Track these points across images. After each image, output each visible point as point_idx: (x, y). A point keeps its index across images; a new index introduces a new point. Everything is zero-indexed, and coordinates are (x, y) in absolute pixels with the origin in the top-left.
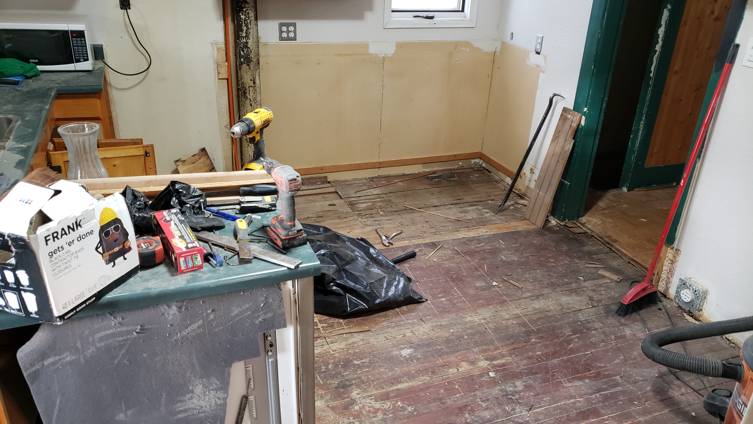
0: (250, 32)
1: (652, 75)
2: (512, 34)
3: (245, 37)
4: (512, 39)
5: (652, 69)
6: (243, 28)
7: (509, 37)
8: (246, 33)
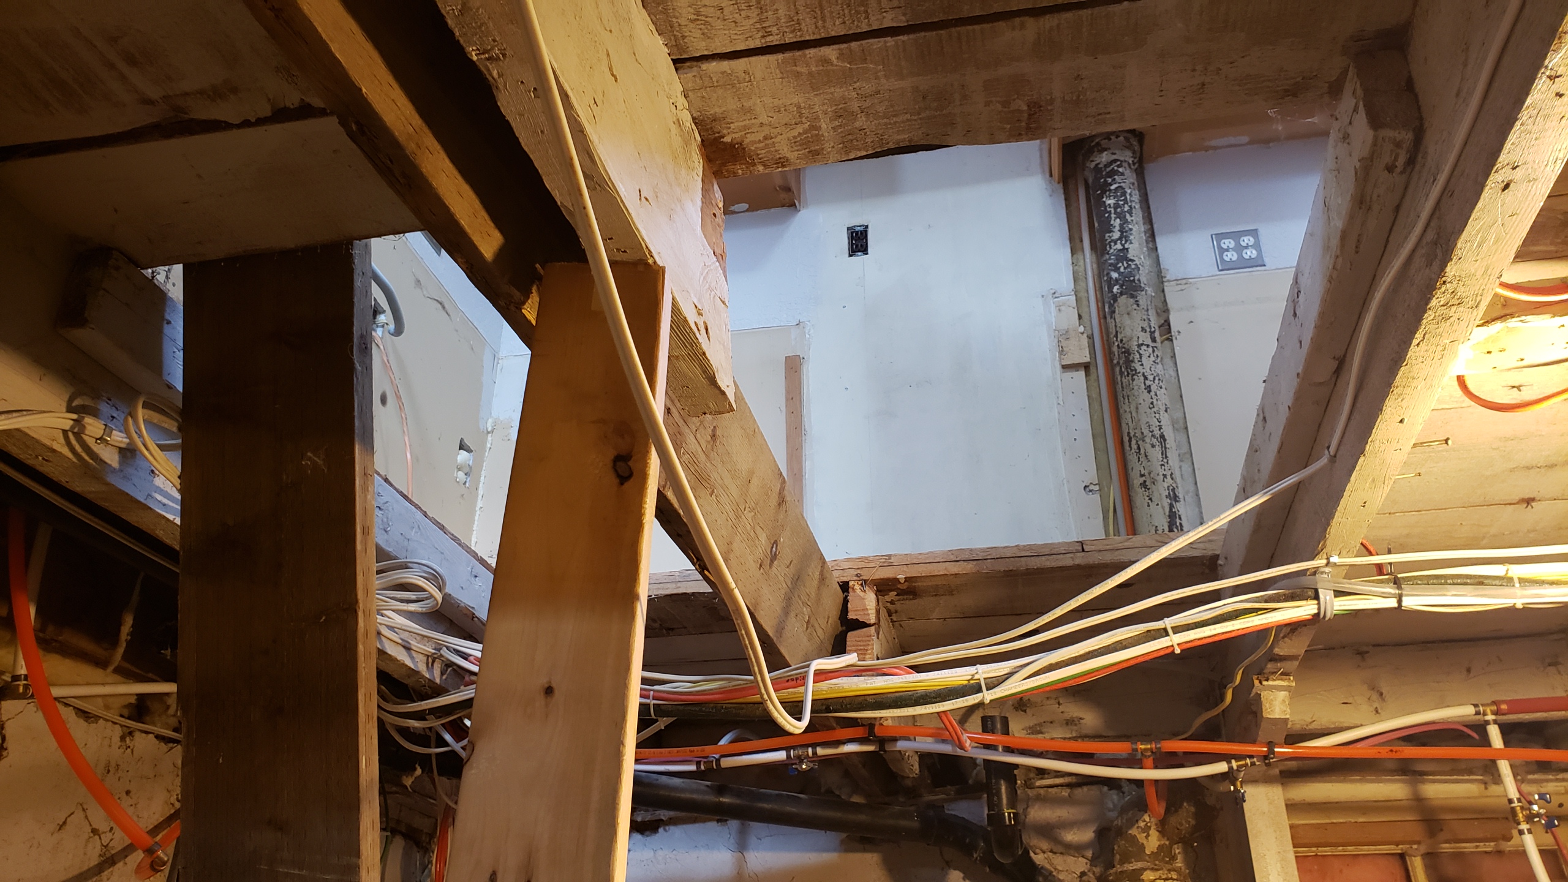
0: (1131, 230)
3: (1120, 239)
6: (1112, 222)
8: (1121, 231)
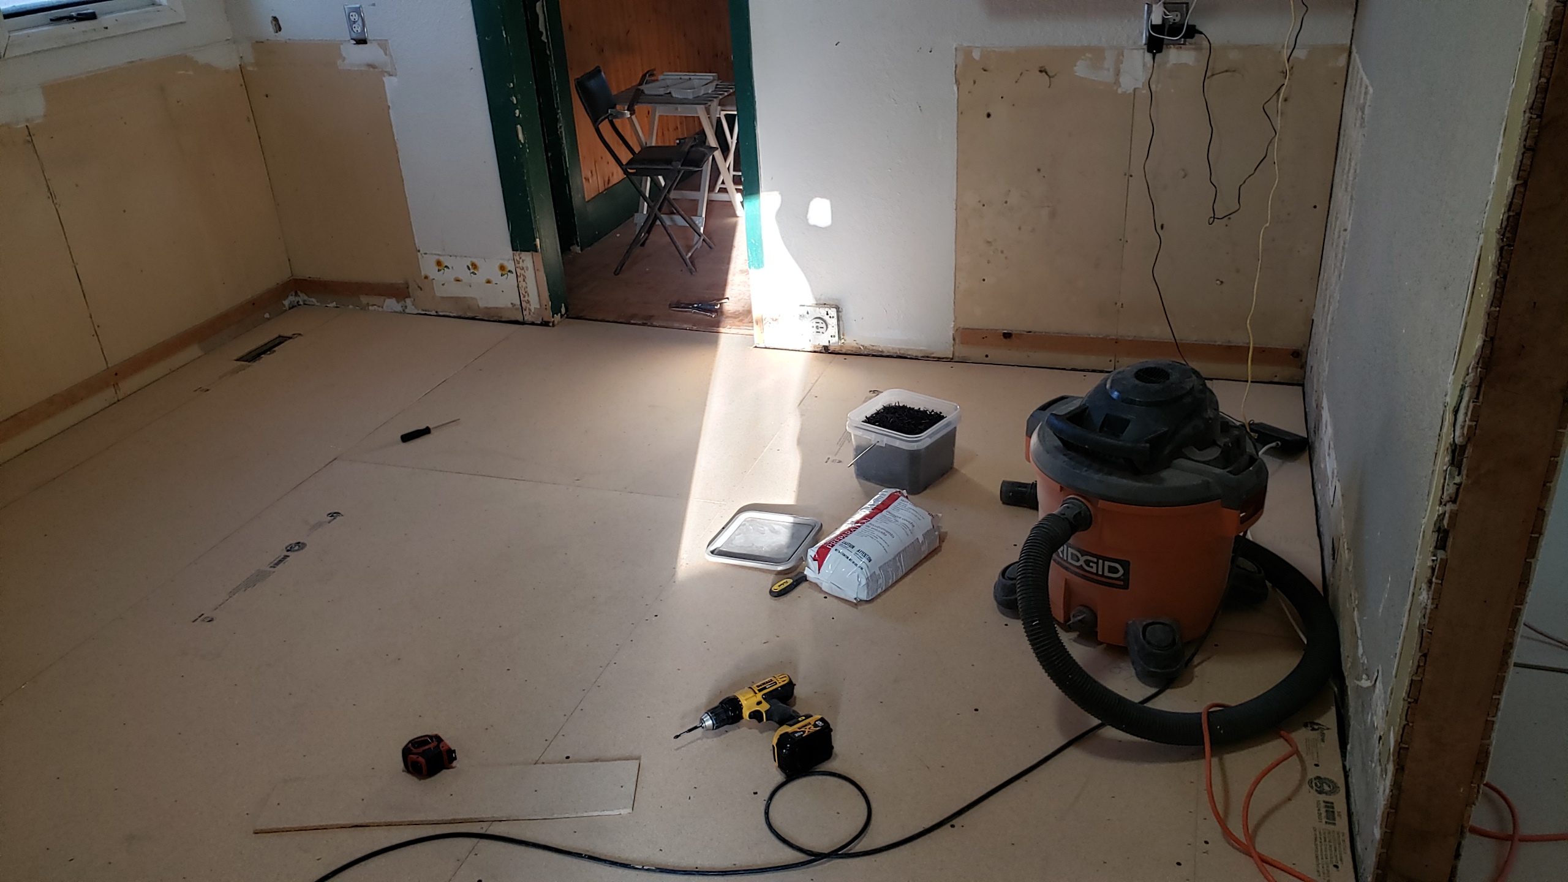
1: (544, 38)
2: (275, 19)
4: (280, 29)
5: (542, 27)
7: (271, 29)
